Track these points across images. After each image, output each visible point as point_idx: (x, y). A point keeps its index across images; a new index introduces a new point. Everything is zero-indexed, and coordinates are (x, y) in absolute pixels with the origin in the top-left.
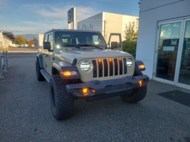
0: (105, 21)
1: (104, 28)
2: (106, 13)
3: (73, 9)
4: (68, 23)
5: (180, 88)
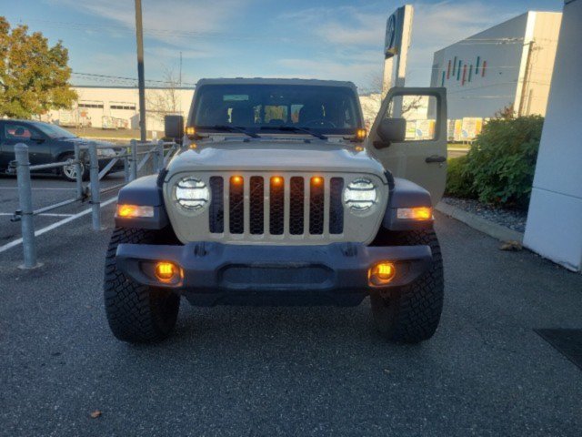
0: (531, 43)
1: (527, 68)
2: (542, 14)
3: (401, 11)
4: (384, 56)
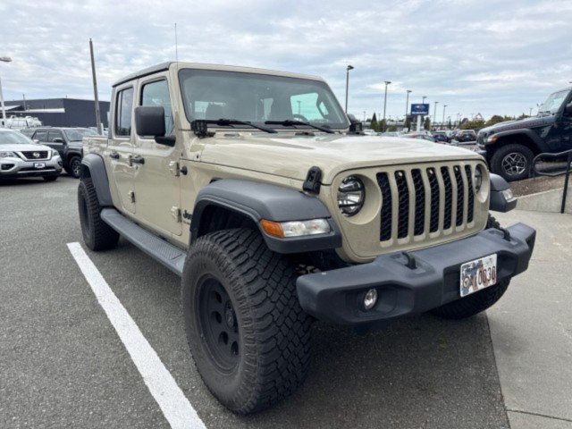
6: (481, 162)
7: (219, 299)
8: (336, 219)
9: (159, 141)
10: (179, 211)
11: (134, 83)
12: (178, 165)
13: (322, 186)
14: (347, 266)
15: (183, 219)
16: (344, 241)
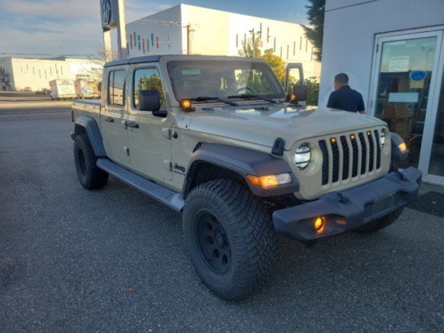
0: (188, 26)
1: (188, 44)
4: (102, 29)
5: (435, 185)
6: (385, 127)
7: (210, 227)
8: (295, 173)
9: (155, 115)
10: (171, 164)
11: (127, 67)
12: (170, 131)
13: (285, 152)
14: (302, 204)
15: (174, 169)
16: (301, 188)
